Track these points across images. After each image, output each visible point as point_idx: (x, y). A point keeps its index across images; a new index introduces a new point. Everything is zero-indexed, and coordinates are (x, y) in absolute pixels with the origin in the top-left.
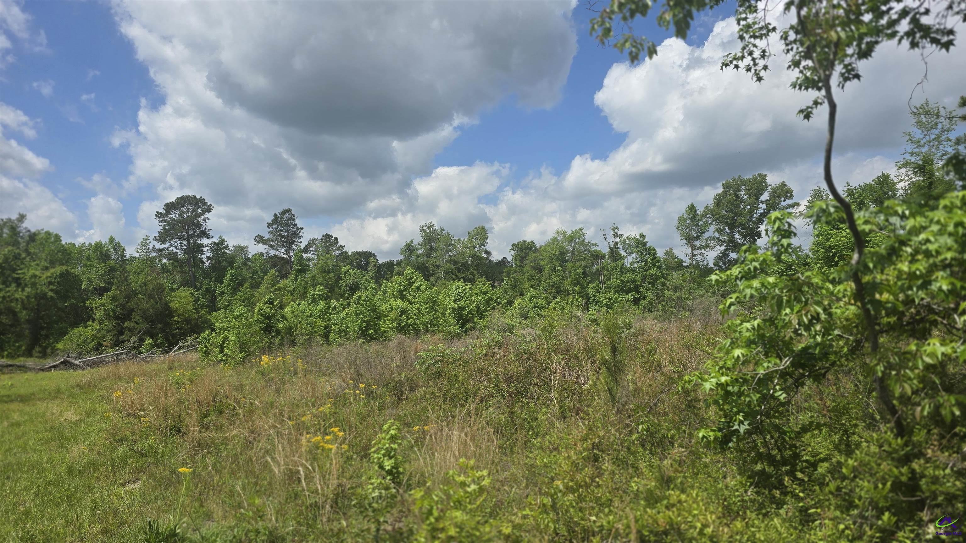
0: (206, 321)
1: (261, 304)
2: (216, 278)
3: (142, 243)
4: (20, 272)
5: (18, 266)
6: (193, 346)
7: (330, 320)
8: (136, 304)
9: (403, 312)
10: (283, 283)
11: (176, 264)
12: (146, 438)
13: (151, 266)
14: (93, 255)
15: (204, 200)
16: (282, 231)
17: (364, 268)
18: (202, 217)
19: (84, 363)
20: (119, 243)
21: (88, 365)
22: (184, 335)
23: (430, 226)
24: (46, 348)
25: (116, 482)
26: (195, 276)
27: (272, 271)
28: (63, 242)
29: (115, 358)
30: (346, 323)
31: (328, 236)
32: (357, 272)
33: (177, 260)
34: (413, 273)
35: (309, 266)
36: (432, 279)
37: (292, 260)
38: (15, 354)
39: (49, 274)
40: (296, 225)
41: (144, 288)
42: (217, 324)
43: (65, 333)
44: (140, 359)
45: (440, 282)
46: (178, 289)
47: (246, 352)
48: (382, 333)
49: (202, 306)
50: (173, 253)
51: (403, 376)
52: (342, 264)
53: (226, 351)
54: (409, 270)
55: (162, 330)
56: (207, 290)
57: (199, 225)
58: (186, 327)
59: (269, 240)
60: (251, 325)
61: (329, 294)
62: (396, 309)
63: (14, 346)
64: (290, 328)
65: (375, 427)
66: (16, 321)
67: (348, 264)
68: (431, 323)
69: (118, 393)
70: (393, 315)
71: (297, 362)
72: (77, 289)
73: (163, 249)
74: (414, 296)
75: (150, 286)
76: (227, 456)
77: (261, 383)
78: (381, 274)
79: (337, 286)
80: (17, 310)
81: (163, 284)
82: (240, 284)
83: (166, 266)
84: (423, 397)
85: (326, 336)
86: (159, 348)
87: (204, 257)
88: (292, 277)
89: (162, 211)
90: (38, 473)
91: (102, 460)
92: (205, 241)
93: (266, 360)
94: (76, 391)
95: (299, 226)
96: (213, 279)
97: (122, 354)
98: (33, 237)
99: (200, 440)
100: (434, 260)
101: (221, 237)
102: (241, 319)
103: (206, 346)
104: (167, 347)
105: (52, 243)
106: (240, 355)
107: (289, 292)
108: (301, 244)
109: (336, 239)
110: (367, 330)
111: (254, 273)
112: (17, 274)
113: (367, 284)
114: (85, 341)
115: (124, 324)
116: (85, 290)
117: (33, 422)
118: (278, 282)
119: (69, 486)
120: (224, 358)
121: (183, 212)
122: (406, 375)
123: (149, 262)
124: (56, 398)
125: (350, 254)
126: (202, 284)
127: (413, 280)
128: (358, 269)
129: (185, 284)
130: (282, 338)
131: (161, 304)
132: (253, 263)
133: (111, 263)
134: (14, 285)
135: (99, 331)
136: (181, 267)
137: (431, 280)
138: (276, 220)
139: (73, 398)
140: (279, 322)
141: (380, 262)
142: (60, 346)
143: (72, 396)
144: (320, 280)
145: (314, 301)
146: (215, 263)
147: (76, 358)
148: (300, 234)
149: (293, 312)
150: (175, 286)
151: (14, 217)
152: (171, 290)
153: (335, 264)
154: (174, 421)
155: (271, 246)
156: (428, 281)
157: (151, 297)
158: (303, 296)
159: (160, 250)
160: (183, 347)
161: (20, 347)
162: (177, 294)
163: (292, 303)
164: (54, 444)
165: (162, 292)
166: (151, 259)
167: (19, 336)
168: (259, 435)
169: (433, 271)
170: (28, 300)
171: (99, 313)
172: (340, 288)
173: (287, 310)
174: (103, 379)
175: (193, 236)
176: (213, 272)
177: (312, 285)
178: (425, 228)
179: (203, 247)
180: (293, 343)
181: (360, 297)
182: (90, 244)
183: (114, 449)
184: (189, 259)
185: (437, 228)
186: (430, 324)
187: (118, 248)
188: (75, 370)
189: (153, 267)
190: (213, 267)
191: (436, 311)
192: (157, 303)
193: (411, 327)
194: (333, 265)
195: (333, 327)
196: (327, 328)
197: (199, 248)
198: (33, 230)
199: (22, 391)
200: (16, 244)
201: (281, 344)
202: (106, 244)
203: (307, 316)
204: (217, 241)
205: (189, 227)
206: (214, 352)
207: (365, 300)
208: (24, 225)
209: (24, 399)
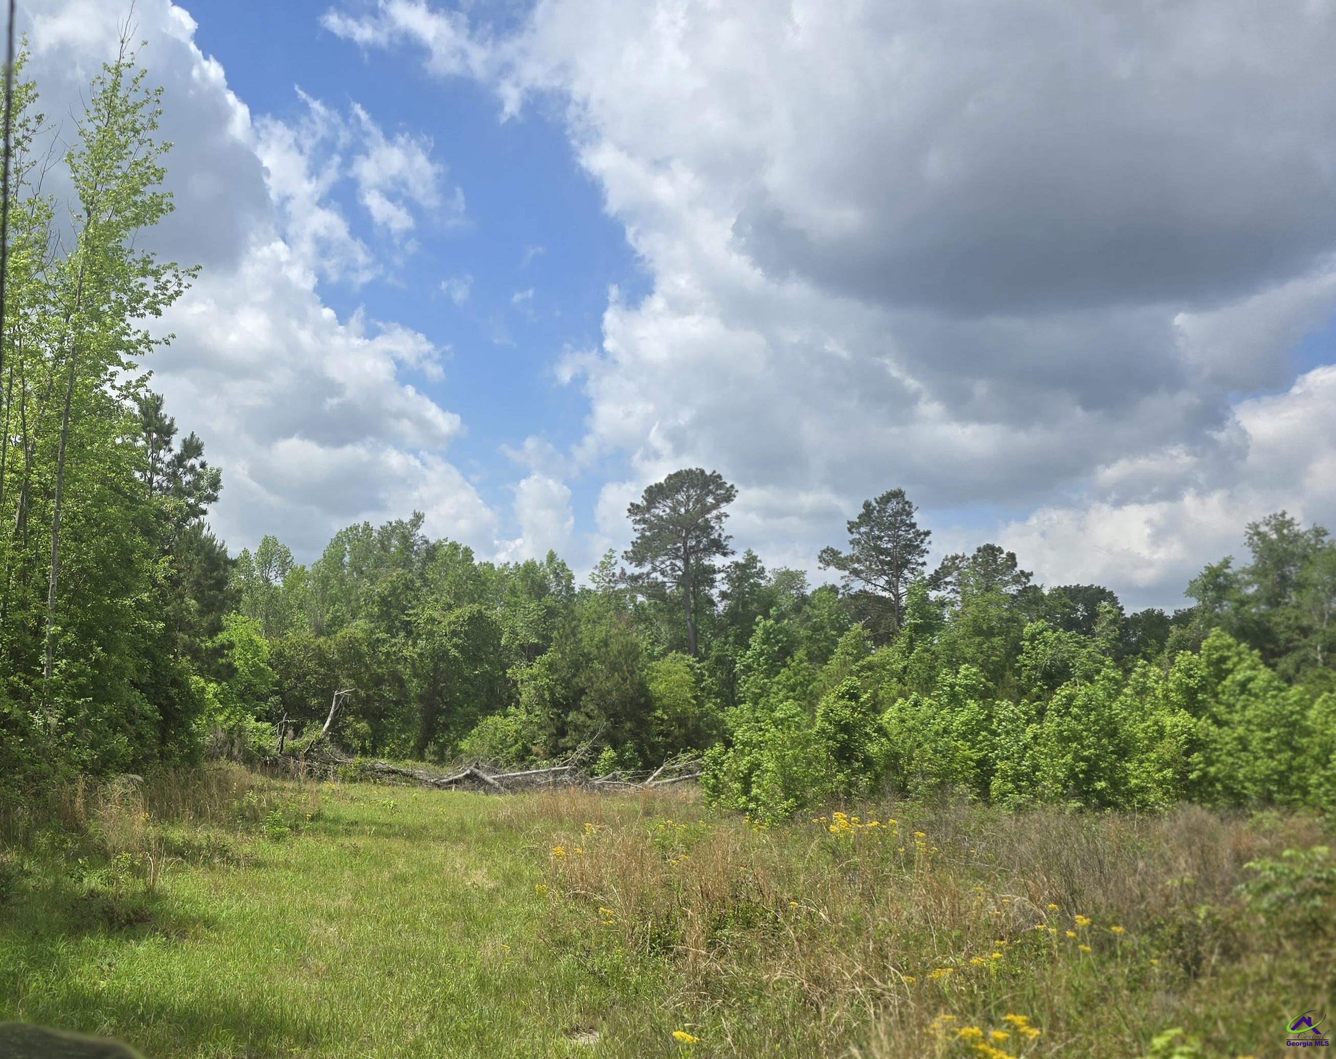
0: (717, 724)
1: (832, 699)
2: (736, 636)
3: (603, 563)
4: (411, 612)
5: (410, 602)
6: (690, 772)
7: (994, 748)
8: (589, 679)
9: (1194, 745)
10: (878, 655)
11: (662, 605)
12: (608, 949)
13: (616, 609)
14: (520, 585)
15: (719, 477)
16: (880, 538)
17: (1085, 627)
18: (715, 513)
19: (500, 780)
20: (564, 564)
21: (507, 787)
22: (673, 749)
23: (1282, 523)
24: (443, 747)
25: (556, 1024)
26: (696, 632)
27: (857, 627)
28: (476, 562)
29: (551, 779)
30: (1033, 758)
31: (991, 551)
32: (1065, 636)
33: (663, 597)
34: (1229, 647)
35: (940, 618)
36: (1286, 663)
37: (904, 601)
38: (401, 753)
39: (452, 618)
40: (913, 525)
41: (603, 650)
42: (739, 733)
43: (473, 724)
44: (593, 787)
45: (1311, 673)
46: (664, 654)
47: (797, 797)
48: (1131, 793)
49: (708, 691)
50: (657, 584)
51: (1202, 912)
52: (1024, 616)
53: (755, 791)
54: (1216, 638)
55: (634, 734)
56: (720, 661)
57: (707, 528)
58: (676, 732)
59: (851, 559)
60: (808, 741)
61: (990, 684)
62: (1172, 736)
63: (398, 738)
64: (896, 756)
65: (1119, 1031)
66: (403, 699)
67: (1039, 617)
68: (1282, 780)
69: (560, 850)
70: (1166, 748)
71: (912, 836)
72: (493, 645)
73: (640, 576)
74: (1230, 707)
75: (615, 647)
76: (765, 1021)
77: (830, 873)
78: (1128, 644)
79: (1011, 667)
80: (405, 677)
81: (636, 645)
82: (786, 652)
83: (643, 609)
84: (1263, 982)
85: (982, 785)
86: (627, 768)
87: (715, 593)
88: (902, 642)
89: (640, 501)
90: (433, 976)
91: (533, 975)
92: (718, 561)
93: (840, 822)
94: (488, 831)
95: (921, 528)
96: (731, 639)
97: (563, 771)
98: (432, 552)
99: (708, 974)
100: (1293, 613)
101: (749, 553)
102: (789, 728)
103: (715, 777)
104: (642, 768)
105: (459, 563)
106: (785, 804)
107: (893, 674)
108: (924, 568)
109: (1012, 556)
110: (1089, 780)
111: (816, 629)
112: (408, 615)
113: (1091, 666)
114: (503, 741)
115: (567, 716)
116: (505, 647)
117: (425, 879)
118: (868, 652)
119: (481, 1014)
120: (752, 805)
121: (679, 503)
122: (1210, 915)
123: (613, 599)
124: (459, 840)
125: (1046, 592)
126: (708, 647)
127: (1229, 665)
128: (1067, 629)
129: (679, 645)
130: (877, 777)
131: (632, 683)
132: (814, 607)
133: (548, 600)
134: (402, 634)
135: (526, 724)
136: (671, 611)
137: (1282, 666)
138: (868, 513)
139: (484, 844)
140: (871, 740)
141: (1128, 613)
142: (464, 745)
143: (482, 840)
144: (969, 652)
145: (955, 700)
146: (737, 605)
147: (489, 771)
148: (923, 546)
149: (903, 721)
150: (658, 649)
151: (407, 518)
152: (652, 658)
153: (1005, 614)
154: (658, 926)
155: (856, 573)
156: (1273, 667)
157: (614, 667)
158: (927, 685)
159: (635, 578)
160: (671, 772)
161: (407, 741)
162: (663, 665)
163: (900, 700)
164: (457, 927)
165: (636, 658)
166: (618, 595)
167: (407, 721)
168: (832, 992)
169: (1289, 641)
170: (421, 661)
171: (527, 694)
172: (1018, 672)
173: (889, 716)
174: (532, 817)
175: (694, 550)
176: (732, 624)
177: (949, 662)
178: (1263, 529)
179: (714, 572)
180: (903, 792)
181: (1071, 699)
182: (517, 566)
183: (554, 959)
184: (686, 596)
185: (1302, 526)
186: (1279, 783)
187: (562, 572)
188: (486, 793)
189: (620, 609)
190: (733, 615)
191: (1298, 751)
192: (625, 680)
193: (1219, 786)
194: (1001, 618)
195: (1000, 765)
196: (985, 769)
197: (706, 575)
198: (432, 541)
199: (409, 820)
200: (407, 563)
201: (873, 791)
202: (542, 564)
203: (937, 733)
204: (742, 561)
205: (688, 533)
206: (731, 790)
207: (1087, 708)
208: (420, 532)
209: (413, 834)
